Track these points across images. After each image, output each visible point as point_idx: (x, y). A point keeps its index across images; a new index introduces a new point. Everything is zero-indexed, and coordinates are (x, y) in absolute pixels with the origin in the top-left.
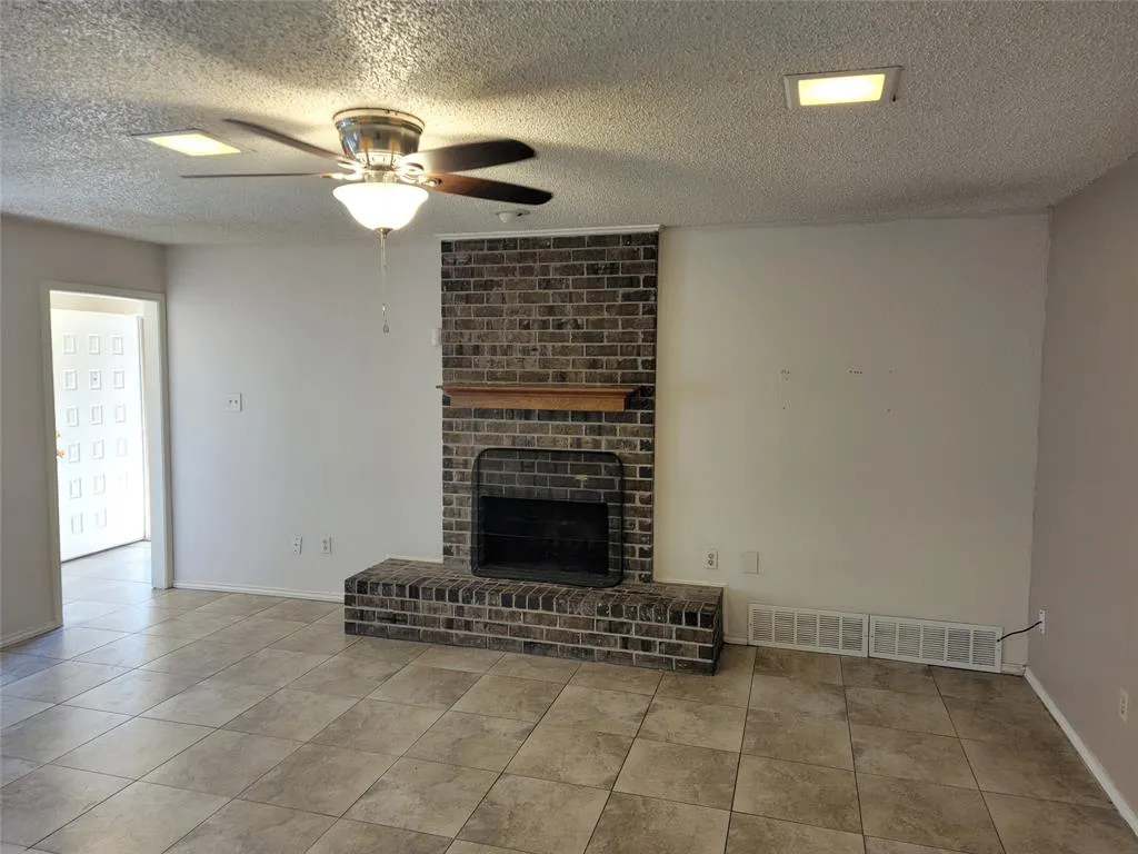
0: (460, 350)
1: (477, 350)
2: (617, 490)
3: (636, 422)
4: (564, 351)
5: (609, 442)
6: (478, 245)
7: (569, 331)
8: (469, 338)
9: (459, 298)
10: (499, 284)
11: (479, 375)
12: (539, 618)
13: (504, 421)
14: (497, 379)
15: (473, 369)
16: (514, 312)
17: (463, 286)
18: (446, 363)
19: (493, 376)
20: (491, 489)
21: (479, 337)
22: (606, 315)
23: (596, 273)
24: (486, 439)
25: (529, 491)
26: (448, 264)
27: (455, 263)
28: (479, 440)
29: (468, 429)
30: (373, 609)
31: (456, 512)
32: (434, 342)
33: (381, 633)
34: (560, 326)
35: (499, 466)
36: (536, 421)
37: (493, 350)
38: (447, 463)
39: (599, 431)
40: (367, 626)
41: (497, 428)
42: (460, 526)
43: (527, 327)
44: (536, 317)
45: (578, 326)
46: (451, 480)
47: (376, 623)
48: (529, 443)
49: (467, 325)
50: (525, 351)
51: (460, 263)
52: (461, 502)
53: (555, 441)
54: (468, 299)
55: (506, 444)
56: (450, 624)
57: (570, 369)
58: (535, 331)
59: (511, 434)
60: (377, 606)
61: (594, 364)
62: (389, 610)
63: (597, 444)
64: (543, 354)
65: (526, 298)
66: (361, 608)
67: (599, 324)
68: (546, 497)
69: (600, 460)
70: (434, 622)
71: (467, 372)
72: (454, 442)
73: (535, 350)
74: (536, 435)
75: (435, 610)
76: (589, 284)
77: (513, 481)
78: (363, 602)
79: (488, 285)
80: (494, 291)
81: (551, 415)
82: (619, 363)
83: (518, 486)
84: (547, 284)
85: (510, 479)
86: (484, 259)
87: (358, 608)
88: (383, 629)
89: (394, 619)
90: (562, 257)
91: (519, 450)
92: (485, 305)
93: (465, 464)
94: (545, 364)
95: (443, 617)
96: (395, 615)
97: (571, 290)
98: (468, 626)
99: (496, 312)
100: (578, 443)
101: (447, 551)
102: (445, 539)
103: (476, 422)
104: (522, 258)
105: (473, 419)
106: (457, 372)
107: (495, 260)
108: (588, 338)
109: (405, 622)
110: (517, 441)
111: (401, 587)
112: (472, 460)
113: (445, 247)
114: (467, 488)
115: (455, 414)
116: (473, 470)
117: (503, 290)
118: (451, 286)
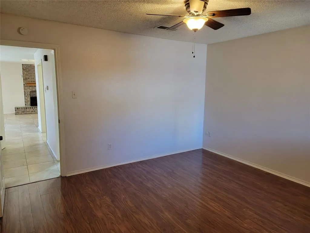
0: (26, 78)
8: (27, 77)
10: (32, 70)
17: (26, 70)
18: (24, 80)
19: (31, 82)
20: (32, 96)
24: (31, 90)
29: (28, 88)
31: (27, 99)
32: (21, 77)
33: (22, 114)
35: (33, 93)
37: (31, 78)
38: (25, 93)
41: (33, 88)
47: (20, 113)
49: (27, 75)
51: (25, 67)
54: (27, 72)
55: (34, 90)
56: (32, 111)
60: (20, 111)
70: (30, 111)
71: (27, 81)
72: (25, 90)
75: (30, 110)
78: (18, 110)
79: (29, 70)
86: (29, 67)
89: (23, 112)
93: (28, 93)
98: (35, 111)
101: (25, 105)
102: (25, 103)
109: (25, 112)
112: (29, 92)
113: (23, 65)
114: (28, 96)
115: (26, 86)
116: (29, 94)
117: (32, 71)
118: (24, 70)
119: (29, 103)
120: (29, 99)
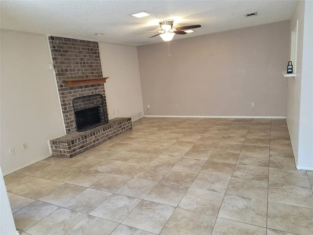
0: (62, 71)
1: (66, 70)
2: (101, 102)
3: (101, 86)
4: (86, 70)
5: (98, 91)
6: (62, 39)
7: (86, 64)
8: (64, 67)
9: (59, 54)
10: (69, 51)
11: (68, 78)
12: (110, 131)
13: (77, 90)
14: (73, 78)
15: (67, 76)
16: (74, 59)
17: (60, 51)
19: (72, 78)
20: (77, 109)
21: (67, 66)
22: (93, 61)
23: (89, 50)
24: (73, 96)
25: (85, 107)
26: (54, 43)
27: (56, 44)
28: (72, 96)
29: (68, 93)
30: (76, 147)
31: (70, 118)
32: (51, 67)
34: (84, 63)
35: (78, 102)
36: (84, 89)
37: (71, 70)
38: (62, 105)
39: (96, 89)
40: (76, 153)
41: (76, 92)
42: (71, 122)
43: (77, 64)
44: (79, 61)
45: (88, 64)
46: (67, 109)
48: (83, 95)
49: (63, 63)
50: (78, 70)
51: (58, 44)
52: (70, 115)
53: (88, 93)
54: (62, 55)
55: (78, 96)
57: (88, 74)
58: (79, 65)
59: (79, 93)
60: (77, 146)
61: (92, 73)
62: (80, 145)
63: (96, 92)
64: (82, 71)
65: (76, 56)
66: (73, 148)
67: (92, 63)
68: (89, 108)
69: (97, 96)
70: (91, 143)
71: (65, 77)
72: (65, 98)
73: (80, 70)
74: (84, 92)
76: (89, 53)
77: (82, 106)
78: (73, 147)
79: (66, 51)
80: (68, 53)
81: (86, 87)
82: (97, 72)
83: (83, 106)
84: (80, 52)
85: (80, 105)
86: (64, 44)
87: (73, 149)
88: (80, 151)
89: (82, 147)
90: (82, 45)
91: (81, 97)
92: (66, 57)
93: (69, 104)
94: (83, 73)
95: (92, 140)
96: (82, 146)
97: (85, 54)
98: (98, 140)
99: (69, 59)
100: (93, 93)
103: (70, 91)
104: (73, 44)
105: (69, 91)
106: (62, 77)
107: (67, 44)
108: (90, 66)
109: (85, 146)
110: (80, 94)
111: (82, 137)
112: (71, 102)
113: (52, 38)
114: (71, 110)
115: (64, 90)
116: (72, 105)
117: (70, 53)
118: (56, 51)
119: (74, 125)
120: (73, 118)
